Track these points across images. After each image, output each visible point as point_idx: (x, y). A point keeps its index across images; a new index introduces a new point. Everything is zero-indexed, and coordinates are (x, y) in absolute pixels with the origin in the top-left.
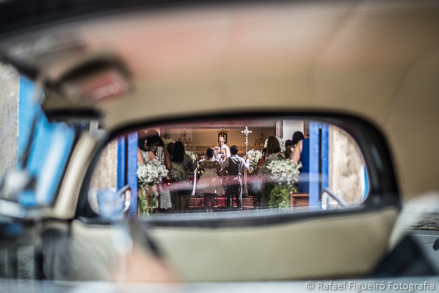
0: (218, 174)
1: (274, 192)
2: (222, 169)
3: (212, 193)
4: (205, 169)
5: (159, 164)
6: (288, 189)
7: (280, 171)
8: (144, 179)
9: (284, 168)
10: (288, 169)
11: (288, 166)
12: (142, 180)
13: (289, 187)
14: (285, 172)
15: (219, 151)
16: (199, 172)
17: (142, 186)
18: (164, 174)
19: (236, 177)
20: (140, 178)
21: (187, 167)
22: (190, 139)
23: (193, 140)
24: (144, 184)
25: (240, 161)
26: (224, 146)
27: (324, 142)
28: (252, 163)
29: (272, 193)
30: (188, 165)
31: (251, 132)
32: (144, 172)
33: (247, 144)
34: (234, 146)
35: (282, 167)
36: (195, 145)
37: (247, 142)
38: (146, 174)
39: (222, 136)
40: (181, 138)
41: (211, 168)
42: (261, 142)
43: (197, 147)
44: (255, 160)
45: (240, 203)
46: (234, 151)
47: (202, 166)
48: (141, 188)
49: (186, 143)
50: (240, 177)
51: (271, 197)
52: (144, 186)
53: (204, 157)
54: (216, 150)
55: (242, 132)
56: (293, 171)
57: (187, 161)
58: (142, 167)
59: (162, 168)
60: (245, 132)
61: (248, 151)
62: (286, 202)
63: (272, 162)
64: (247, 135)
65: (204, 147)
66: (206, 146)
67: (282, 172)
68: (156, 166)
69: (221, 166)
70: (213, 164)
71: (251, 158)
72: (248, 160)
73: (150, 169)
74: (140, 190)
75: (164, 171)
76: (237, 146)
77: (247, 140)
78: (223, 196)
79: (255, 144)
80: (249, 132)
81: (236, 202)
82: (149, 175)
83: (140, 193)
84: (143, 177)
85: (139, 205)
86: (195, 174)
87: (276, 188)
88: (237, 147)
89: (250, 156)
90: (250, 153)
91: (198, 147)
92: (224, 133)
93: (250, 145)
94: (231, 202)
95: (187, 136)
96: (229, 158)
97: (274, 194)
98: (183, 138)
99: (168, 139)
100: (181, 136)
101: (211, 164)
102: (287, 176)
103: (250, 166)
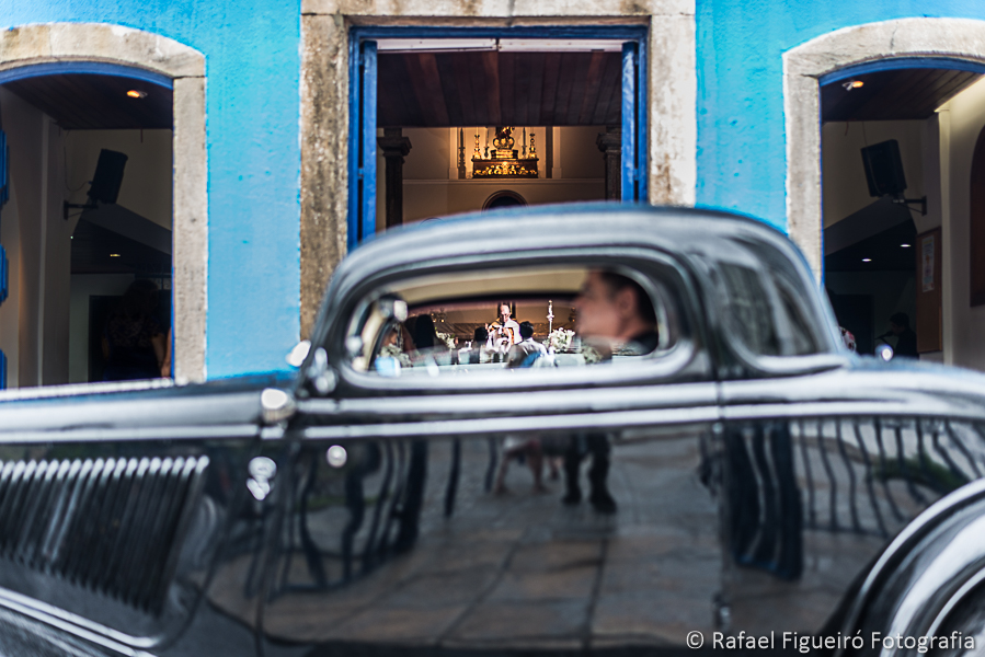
15: (500, 332)
26: (510, 323)
33: (551, 320)
34: (527, 323)
36: (453, 322)
37: (551, 316)
39: (505, 305)
43: (456, 326)
46: (526, 331)
54: (494, 330)
61: (552, 332)
65: (469, 325)
76: (531, 322)
77: (550, 312)
88: (531, 325)
89: (555, 341)
90: (556, 335)
91: (459, 325)
93: (557, 321)
96: (517, 344)
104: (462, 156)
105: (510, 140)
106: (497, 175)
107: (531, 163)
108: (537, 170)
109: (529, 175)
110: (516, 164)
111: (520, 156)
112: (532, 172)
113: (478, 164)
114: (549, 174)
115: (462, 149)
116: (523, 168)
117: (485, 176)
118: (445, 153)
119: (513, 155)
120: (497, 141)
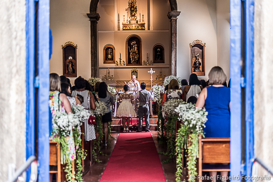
0: (132, 103)
1: (181, 131)
2: (134, 100)
3: (128, 117)
4: (122, 99)
5: (82, 109)
6: (197, 135)
7: (190, 119)
8: (66, 127)
9: (194, 116)
10: (198, 117)
11: (197, 114)
12: (64, 129)
13: (198, 133)
14: (195, 120)
16: (118, 102)
17: (64, 134)
18: (86, 117)
19: (145, 105)
20: (61, 126)
21: (109, 101)
22: (112, 76)
23: (114, 76)
24: (66, 131)
25: (148, 93)
26: (136, 82)
27: (248, 102)
28: (156, 95)
29: (179, 132)
30: (110, 100)
31: (154, 72)
32: (66, 121)
33: (152, 81)
34: (143, 83)
35: (192, 115)
36: (116, 80)
37: (152, 79)
38: (68, 123)
39: (134, 75)
40: (107, 75)
41: (127, 99)
42: (160, 78)
44: (158, 92)
45: (148, 123)
46: (143, 87)
47: (121, 97)
48: (64, 135)
49: (110, 78)
50: (147, 105)
51: (178, 135)
52: (66, 133)
53: (122, 90)
54: (130, 85)
55: (148, 72)
56: (202, 119)
57: (109, 97)
58: (64, 116)
59: (85, 112)
60: (150, 72)
61: (153, 86)
62: (195, 146)
63: (179, 106)
64: (151, 74)
65: (122, 81)
66: (123, 80)
67: (192, 119)
68: (80, 110)
69: (134, 97)
70: (128, 96)
71: (155, 91)
72: (153, 93)
73: (71, 118)
74: (62, 137)
75: (86, 115)
77: (152, 78)
78: (136, 118)
79: (156, 79)
80: (153, 72)
81: (145, 122)
82: (70, 124)
83: (62, 140)
84: (65, 126)
85: (62, 150)
86: (116, 103)
87: (182, 128)
88: (145, 84)
89: (154, 90)
90: (155, 87)
91: (118, 81)
92: (135, 72)
94: (142, 122)
95: (110, 74)
96: (140, 91)
97: (181, 132)
98: (108, 75)
99: (97, 78)
100: (107, 74)
101: (127, 96)
102: (196, 123)
103: (155, 97)
104: (119, 23)
105: (135, 17)
106: (131, 30)
107: (143, 25)
108: (144, 27)
109: (142, 29)
110: (137, 25)
111: (139, 23)
112: (143, 28)
113: (124, 25)
114: (149, 29)
115: (119, 20)
116: (140, 27)
117: (127, 30)
118: (113, 22)
119: (136, 22)
120: (131, 17)
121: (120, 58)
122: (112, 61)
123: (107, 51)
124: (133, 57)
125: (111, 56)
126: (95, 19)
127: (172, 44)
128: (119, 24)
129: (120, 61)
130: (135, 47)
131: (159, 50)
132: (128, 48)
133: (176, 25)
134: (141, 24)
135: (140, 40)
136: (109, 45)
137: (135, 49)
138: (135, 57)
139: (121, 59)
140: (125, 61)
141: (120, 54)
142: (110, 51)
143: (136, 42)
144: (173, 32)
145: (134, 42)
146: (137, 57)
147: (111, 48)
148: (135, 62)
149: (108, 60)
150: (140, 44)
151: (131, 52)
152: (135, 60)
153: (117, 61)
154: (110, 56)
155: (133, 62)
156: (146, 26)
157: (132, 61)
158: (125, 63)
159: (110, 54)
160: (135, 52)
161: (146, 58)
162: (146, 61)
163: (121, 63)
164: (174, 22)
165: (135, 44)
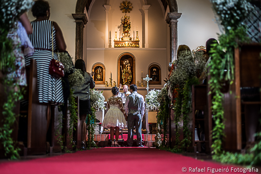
4: (110, 105)
19: (136, 112)
50: (139, 112)
60: (146, 79)
64: (148, 82)
70: (116, 100)
80: (150, 79)
104: (110, 41)
105: (129, 34)
106: (123, 47)
107: (137, 42)
108: (139, 45)
109: (136, 47)
110: (131, 42)
111: (132, 40)
112: (137, 45)
113: (116, 42)
114: (143, 46)
115: (110, 38)
116: (133, 44)
117: (119, 47)
118: (103, 38)
119: (130, 39)
120: (123, 34)
121: (111, 78)
122: (102, 82)
123: (96, 71)
124: (125, 78)
125: (101, 76)
126: (81, 21)
127: (172, 51)
128: (110, 43)
129: (111, 82)
130: (128, 66)
131: (155, 71)
132: (120, 67)
133: (177, 29)
134: (135, 41)
135: (133, 58)
136: (98, 63)
137: (128, 69)
138: (127, 78)
139: (111, 80)
140: (116, 82)
141: (111, 74)
142: (100, 71)
143: (129, 61)
144: (173, 36)
145: (127, 61)
146: (130, 78)
147: (101, 68)
148: (127, 83)
149: (97, 81)
150: (134, 62)
151: (123, 72)
152: (128, 81)
153: (107, 82)
154: (99, 77)
155: (125, 83)
156: (141, 43)
157: (125, 81)
158: (116, 84)
159: (100, 74)
160: (128, 72)
161: (141, 79)
162: (140, 82)
163: (111, 84)
164: (174, 26)
165: (128, 63)
